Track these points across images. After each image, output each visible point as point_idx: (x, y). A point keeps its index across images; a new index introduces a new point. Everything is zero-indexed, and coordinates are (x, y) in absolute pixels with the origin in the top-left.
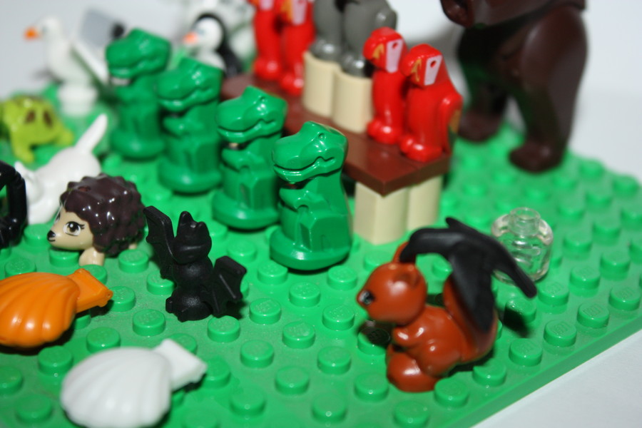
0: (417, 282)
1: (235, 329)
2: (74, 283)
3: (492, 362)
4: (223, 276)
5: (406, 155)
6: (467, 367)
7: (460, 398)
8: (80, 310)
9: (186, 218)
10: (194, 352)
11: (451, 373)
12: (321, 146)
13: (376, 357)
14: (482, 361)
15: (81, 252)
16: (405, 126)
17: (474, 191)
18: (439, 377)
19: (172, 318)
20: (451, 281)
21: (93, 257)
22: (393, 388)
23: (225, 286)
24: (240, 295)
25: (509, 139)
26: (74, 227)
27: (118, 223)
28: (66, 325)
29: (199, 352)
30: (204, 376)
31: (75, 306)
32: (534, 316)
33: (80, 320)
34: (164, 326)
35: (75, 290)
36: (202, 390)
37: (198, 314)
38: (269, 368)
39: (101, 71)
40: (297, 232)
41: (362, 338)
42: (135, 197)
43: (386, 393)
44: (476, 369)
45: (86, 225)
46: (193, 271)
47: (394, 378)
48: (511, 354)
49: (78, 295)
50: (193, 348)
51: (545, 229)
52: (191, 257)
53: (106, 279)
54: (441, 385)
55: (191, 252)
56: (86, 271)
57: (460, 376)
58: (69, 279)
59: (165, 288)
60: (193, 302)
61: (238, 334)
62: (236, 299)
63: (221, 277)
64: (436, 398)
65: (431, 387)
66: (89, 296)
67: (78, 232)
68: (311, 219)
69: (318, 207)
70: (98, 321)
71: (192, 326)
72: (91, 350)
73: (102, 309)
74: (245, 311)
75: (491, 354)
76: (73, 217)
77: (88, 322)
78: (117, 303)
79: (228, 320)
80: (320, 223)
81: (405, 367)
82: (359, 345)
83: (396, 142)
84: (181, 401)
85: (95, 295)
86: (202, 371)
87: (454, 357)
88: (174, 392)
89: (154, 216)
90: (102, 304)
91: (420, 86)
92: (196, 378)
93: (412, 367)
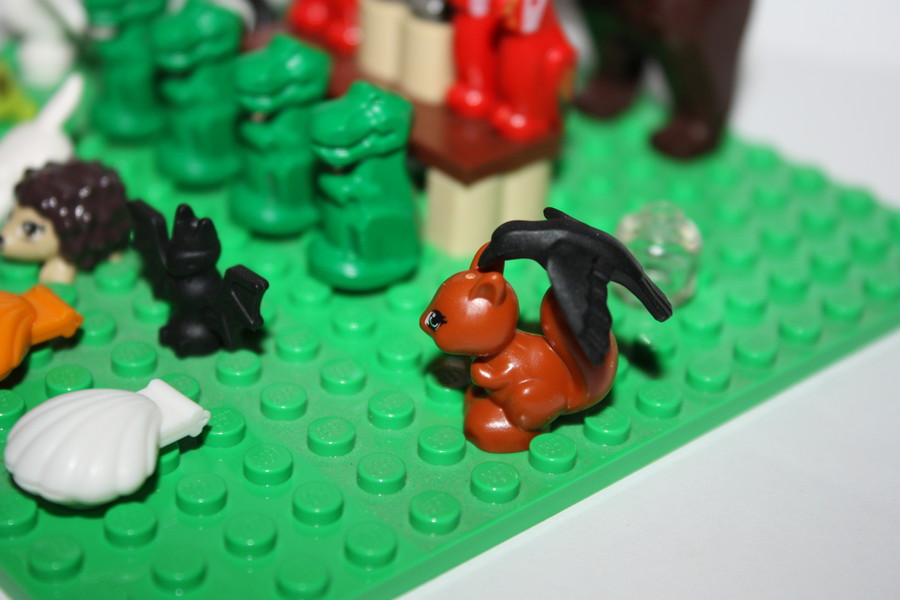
0: (504, 298)
1: (254, 369)
2: (30, 304)
3: (609, 412)
4: (236, 294)
5: (500, 132)
6: (576, 418)
7: (566, 459)
8: (36, 341)
9: (185, 213)
10: (196, 399)
11: (554, 426)
12: (375, 113)
13: (450, 405)
14: (596, 410)
15: (40, 263)
16: (499, 92)
17: (598, 187)
18: (536, 431)
19: (167, 354)
20: (551, 297)
21: (59, 272)
22: (471, 446)
23: (238, 307)
24: (259, 319)
25: (648, 116)
26: (32, 229)
27: (93, 224)
28: (16, 361)
29: (204, 399)
30: (207, 429)
31: (29, 335)
32: (673, 352)
33: (37, 356)
34: (154, 365)
35: (28, 311)
36: (204, 449)
37: (204, 348)
38: (301, 421)
39: (76, 17)
40: (344, 237)
41: (430, 380)
42: (118, 188)
43: (462, 453)
44: (589, 420)
45: (48, 227)
46: (196, 287)
47: (473, 433)
48: (639, 403)
49: (34, 319)
50: (194, 393)
51: (690, 234)
52: (191, 267)
53: (76, 302)
54: (539, 442)
55: (191, 261)
56: (48, 289)
57: (566, 430)
58: (22, 298)
59: (158, 313)
60: (196, 331)
61: (258, 374)
62: (255, 325)
63: (233, 294)
64: (532, 459)
65: (524, 446)
66: (50, 322)
67: (38, 236)
68: (363, 217)
69: (373, 200)
70: (63, 357)
71: (196, 365)
72: (50, 394)
73: (68, 341)
74: (269, 345)
75: (608, 401)
76: (30, 215)
77: (49, 358)
78: (92, 333)
79: (244, 356)
80: (377, 225)
81: (489, 418)
82: (428, 390)
83: (485, 114)
84: (176, 463)
85: (57, 320)
86: (205, 422)
87: (556, 404)
88: (163, 451)
89: (142, 213)
90: (69, 333)
91: (516, 34)
92: (195, 432)
93: (498, 419)
